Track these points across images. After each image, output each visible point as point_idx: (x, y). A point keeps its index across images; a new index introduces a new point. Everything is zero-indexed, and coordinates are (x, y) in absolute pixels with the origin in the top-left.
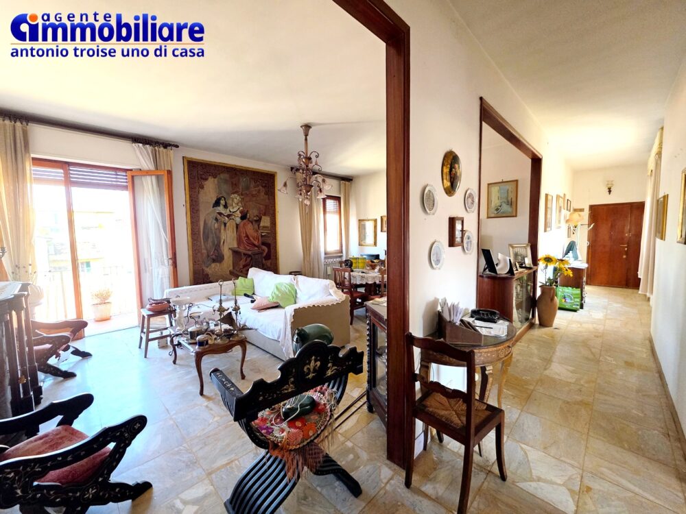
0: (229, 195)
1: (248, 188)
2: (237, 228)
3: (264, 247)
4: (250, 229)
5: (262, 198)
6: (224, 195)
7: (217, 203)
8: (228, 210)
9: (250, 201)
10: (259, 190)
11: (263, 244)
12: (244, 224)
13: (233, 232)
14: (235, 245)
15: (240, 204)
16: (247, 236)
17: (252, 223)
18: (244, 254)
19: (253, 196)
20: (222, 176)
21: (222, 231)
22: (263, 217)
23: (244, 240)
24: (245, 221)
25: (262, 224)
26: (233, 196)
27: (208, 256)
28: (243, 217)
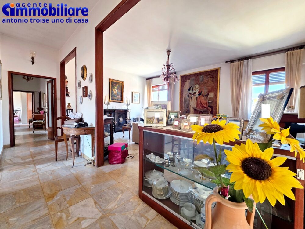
0: (194, 85)
1: (203, 80)
2: (196, 99)
3: (209, 108)
4: (203, 99)
5: (210, 83)
6: (192, 86)
7: (189, 90)
8: (193, 92)
9: (203, 86)
10: (209, 80)
11: (209, 106)
12: (200, 97)
13: (195, 101)
14: (195, 107)
15: (198, 88)
16: (201, 103)
17: (204, 96)
18: (199, 111)
19: (205, 83)
20: (192, 78)
21: (191, 101)
22: (210, 93)
23: (199, 104)
24: (200, 96)
25: (209, 97)
26: (196, 85)
27: (185, 110)
28: (199, 94)
